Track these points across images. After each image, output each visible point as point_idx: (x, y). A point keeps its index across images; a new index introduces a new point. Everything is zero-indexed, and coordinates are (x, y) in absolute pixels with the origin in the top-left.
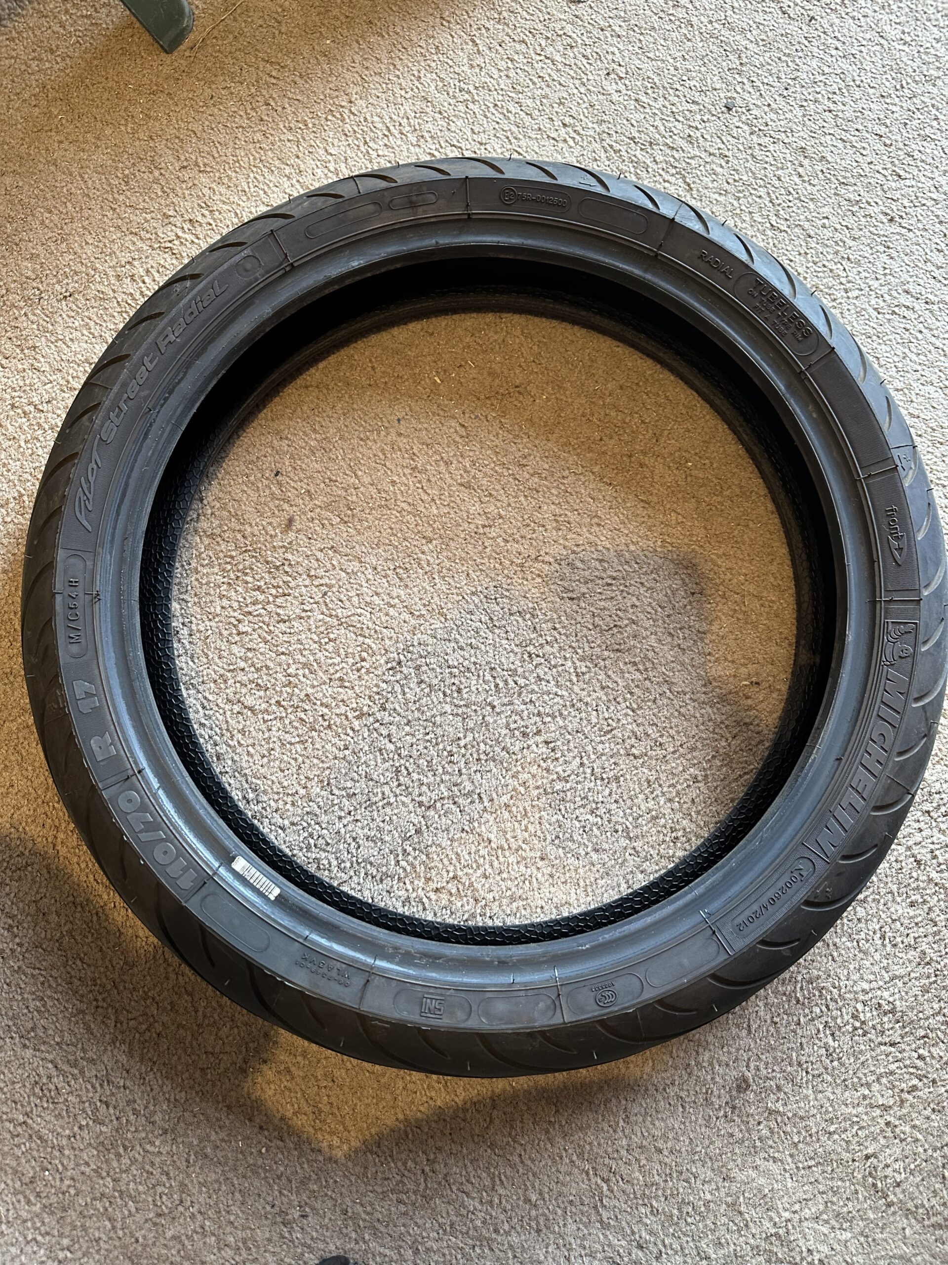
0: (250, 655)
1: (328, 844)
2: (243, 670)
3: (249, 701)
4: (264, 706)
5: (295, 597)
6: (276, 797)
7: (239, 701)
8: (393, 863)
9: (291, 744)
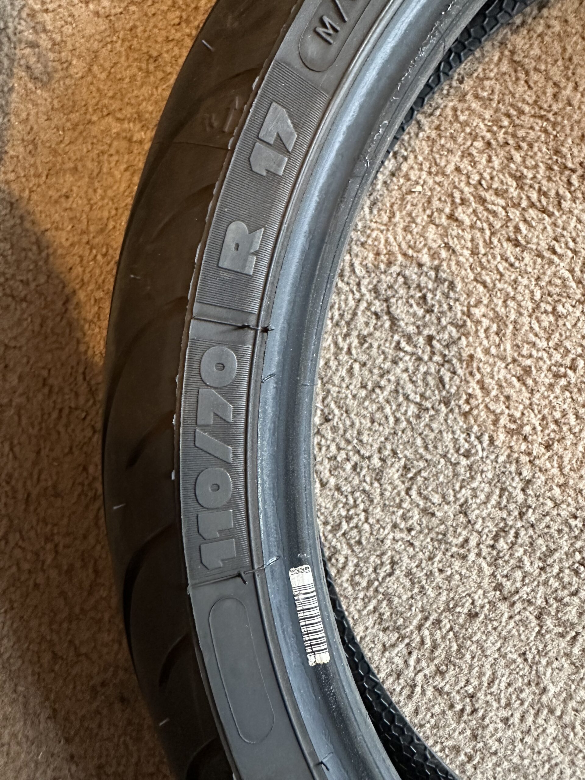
0: (444, 254)
1: (359, 542)
2: (420, 265)
3: (399, 310)
4: (411, 329)
5: (555, 224)
6: (343, 444)
7: (387, 300)
8: (415, 622)
9: (407, 397)
